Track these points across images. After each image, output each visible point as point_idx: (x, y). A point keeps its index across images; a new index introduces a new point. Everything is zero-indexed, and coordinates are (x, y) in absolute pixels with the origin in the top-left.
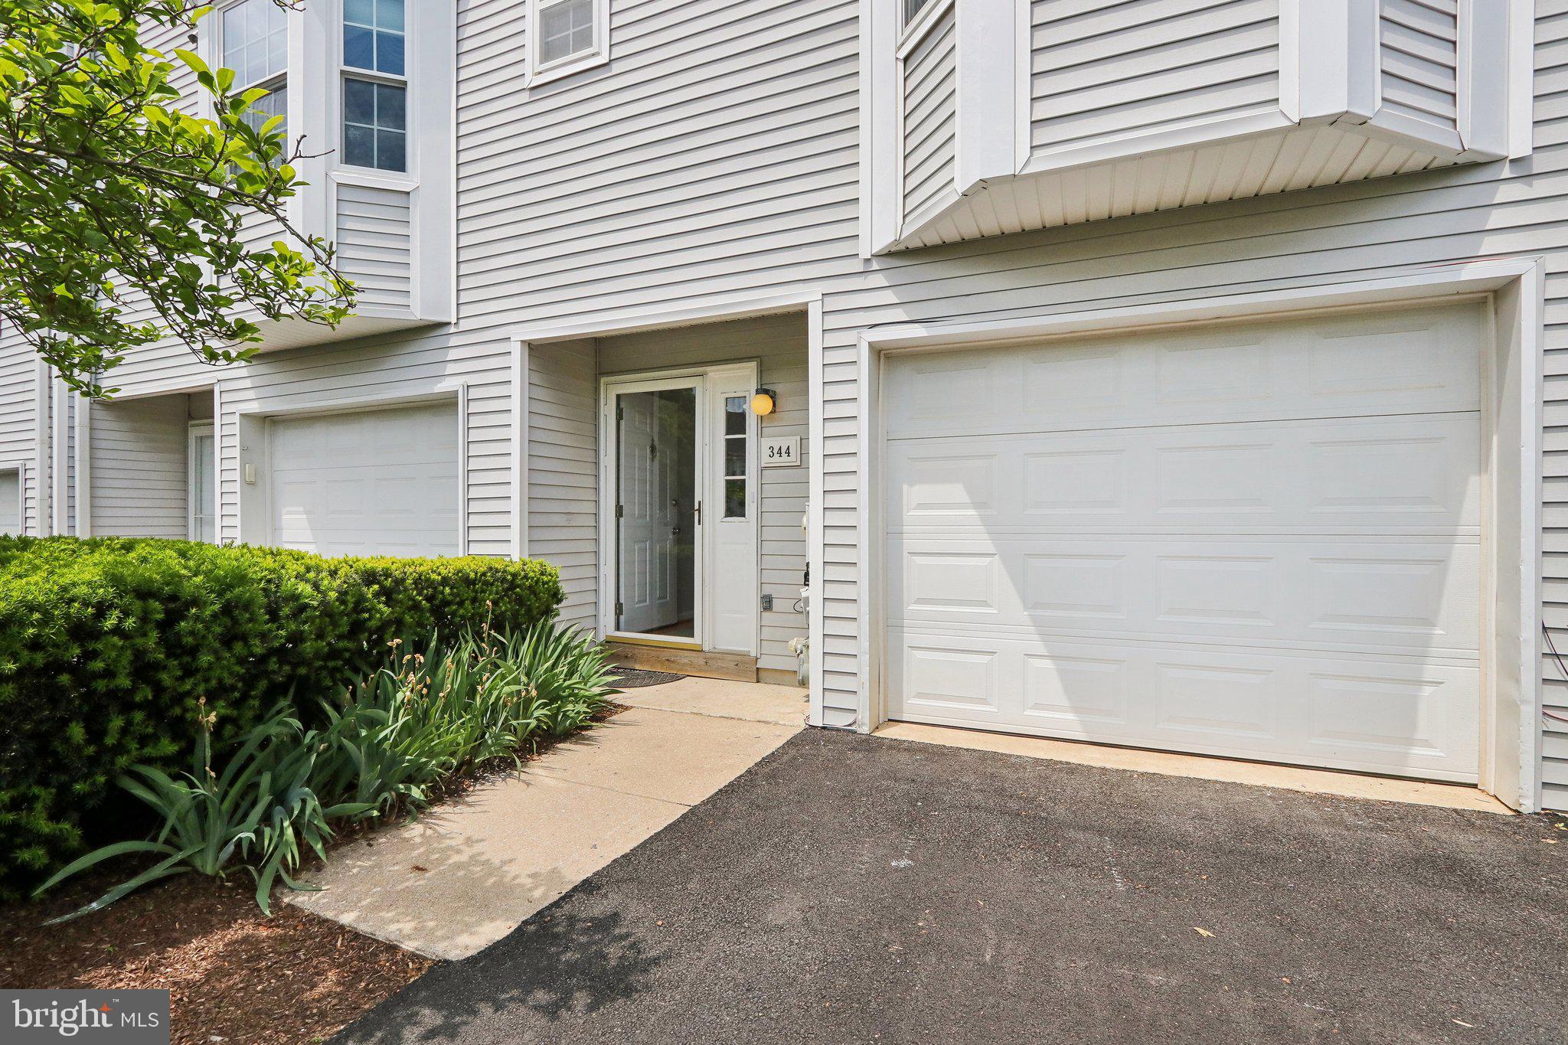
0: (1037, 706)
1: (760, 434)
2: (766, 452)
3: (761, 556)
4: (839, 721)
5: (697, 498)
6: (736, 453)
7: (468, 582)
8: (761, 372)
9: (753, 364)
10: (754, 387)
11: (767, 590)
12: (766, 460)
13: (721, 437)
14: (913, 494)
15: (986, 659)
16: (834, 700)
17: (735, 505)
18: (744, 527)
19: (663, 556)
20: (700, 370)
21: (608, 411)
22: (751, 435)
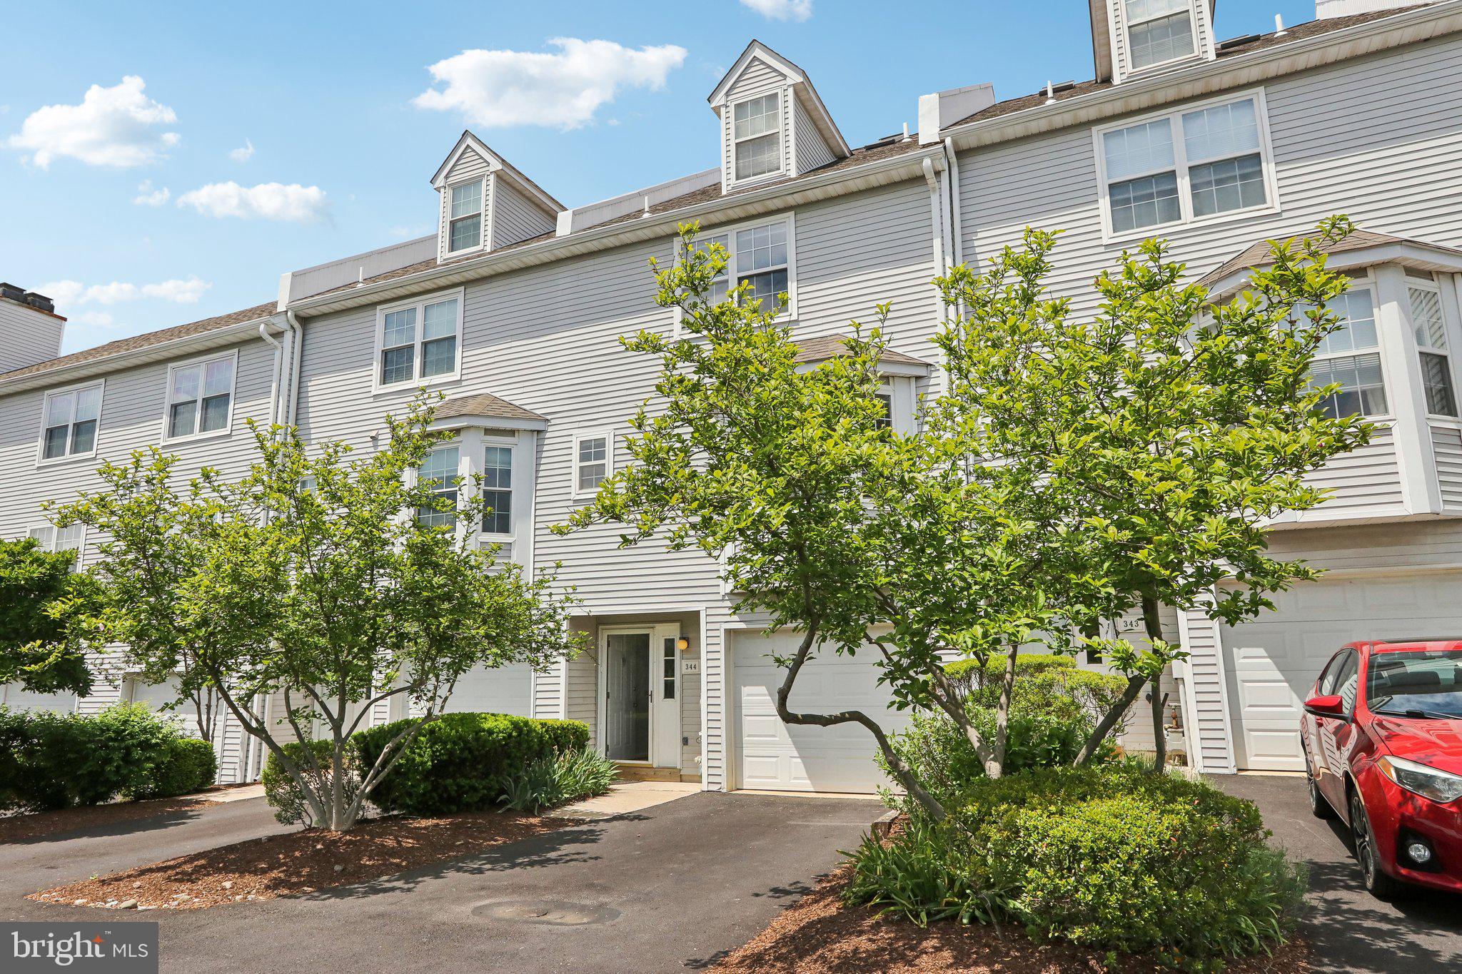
0: (795, 778)
1: (682, 658)
2: (684, 667)
3: (682, 718)
4: (715, 788)
5: (650, 689)
6: (669, 668)
7: (563, 729)
8: (682, 628)
9: (677, 625)
10: (678, 636)
11: (685, 735)
12: (684, 671)
13: (662, 658)
14: (746, 690)
15: (775, 759)
16: (712, 779)
17: (669, 692)
18: (674, 703)
19: (628, 720)
20: (651, 625)
21: (603, 643)
22: (677, 658)
